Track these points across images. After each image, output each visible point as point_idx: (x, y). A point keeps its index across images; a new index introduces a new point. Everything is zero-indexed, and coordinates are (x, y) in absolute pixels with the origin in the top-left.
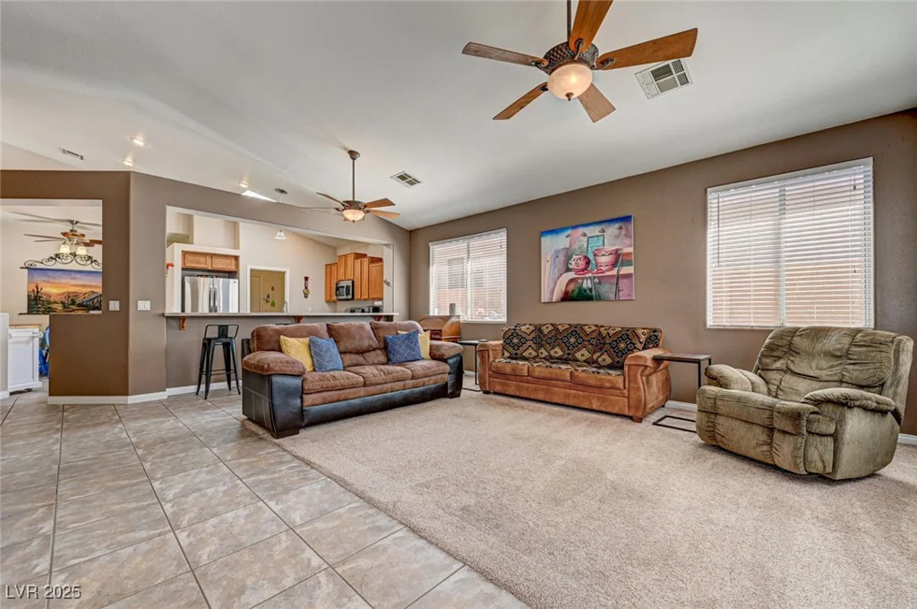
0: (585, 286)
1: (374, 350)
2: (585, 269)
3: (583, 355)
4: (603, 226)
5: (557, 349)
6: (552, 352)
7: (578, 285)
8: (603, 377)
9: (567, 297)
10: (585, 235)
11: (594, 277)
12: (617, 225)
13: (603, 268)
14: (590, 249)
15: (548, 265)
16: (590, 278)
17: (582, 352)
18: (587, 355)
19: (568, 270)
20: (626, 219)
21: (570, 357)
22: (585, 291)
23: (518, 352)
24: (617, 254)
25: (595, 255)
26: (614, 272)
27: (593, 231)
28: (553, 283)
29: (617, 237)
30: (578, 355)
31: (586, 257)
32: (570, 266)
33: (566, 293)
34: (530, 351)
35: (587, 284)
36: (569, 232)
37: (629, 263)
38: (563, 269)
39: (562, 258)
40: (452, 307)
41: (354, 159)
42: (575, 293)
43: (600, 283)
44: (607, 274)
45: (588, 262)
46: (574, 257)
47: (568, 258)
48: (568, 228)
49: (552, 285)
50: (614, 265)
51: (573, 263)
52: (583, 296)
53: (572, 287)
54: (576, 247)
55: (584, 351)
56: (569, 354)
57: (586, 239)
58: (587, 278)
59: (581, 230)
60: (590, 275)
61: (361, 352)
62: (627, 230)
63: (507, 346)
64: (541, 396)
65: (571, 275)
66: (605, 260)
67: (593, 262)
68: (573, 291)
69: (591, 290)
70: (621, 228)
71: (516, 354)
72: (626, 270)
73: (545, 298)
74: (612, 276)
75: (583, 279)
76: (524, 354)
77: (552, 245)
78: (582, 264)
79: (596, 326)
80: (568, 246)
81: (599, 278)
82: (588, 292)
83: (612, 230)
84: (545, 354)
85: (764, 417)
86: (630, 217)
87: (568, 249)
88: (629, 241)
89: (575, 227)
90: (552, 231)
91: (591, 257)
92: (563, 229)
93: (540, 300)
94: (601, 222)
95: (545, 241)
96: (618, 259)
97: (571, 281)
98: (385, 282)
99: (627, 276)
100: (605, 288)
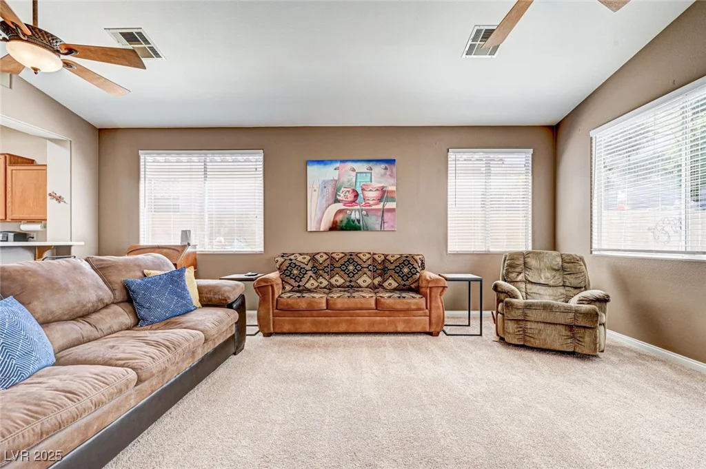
0: (353, 217)
1: (107, 306)
2: (354, 202)
3: (364, 281)
4: (371, 165)
5: (337, 277)
6: (333, 281)
7: (346, 216)
8: (409, 301)
9: (335, 227)
10: (353, 170)
11: (362, 210)
12: (383, 166)
13: (371, 202)
14: (358, 183)
15: (315, 194)
16: (358, 210)
17: (363, 279)
18: (369, 281)
19: (337, 201)
20: (391, 162)
21: (353, 284)
22: (353, 221)
23: (301, 284)
24: (383, 191)
25: (363, 190)
26: (380, 206)
27: (362, 167)
28: (320, 213)
29: (382, 176)
30: (360, 282)
31: (354, 191)
32: (338, 197)
33: (335, 223)
34: (312, 281)
35: (355, 216)
36: (338, 165)
37: (393, 200)
38: (332, 200)
39: (330, 189)
40: (186, 234)
42: (344, 224)
43: (367, 215)
44: (374, 207)
45: (357, 196)
46: (343, 189)
47: (337, 190)
48: (336, 161)
49: (319, 215)
50: (380, 200)
51: (342, 195)
52: (351, 226)
53: (340, 217)
54: (344, 179)
55: (365, 277)
56: (351, 281)
57: (354, 174)
58: (355, 210)
59: (350, 165)
60: (358, 207)
61: (82, 315)
62: (392, 171)
63: (287, 279)
64: (343, 328)
65: (340, 206)
66: (372, 195)
67: (361, 195)
68: (342, 221)
69: (359, 221)
70: (386, 169)
71: (299, 286)
72: (390, 205)
73: (312, 226)
74: (378, 210)
75: (351, 210)
76: (306, 286)
77: (318, 175)
78: (350, 197)
79: (369, 253)
80: (336, 178)
81: (366, 210)
82: (356, 222)
83: (378, 169)
84: (325, 283)
85: (568, 319)
86: (394, 160)
87: (336, 181)
88: (392, 181)
89: (343, 161)
90: (319, 162)
91: (359, 191)
92: (332, 161)
93: (306, 229)
94: (368, 161)
95: (312, 170)
96: (384, 195)
97: (340, 211)
98: (53, 196)
99: (391, 210)
100: (371, 220)
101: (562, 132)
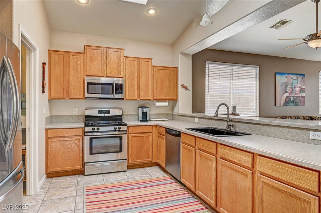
2: (292, 92)
4: (298, 76)
9: (286, 103)
10: (292, 78)
11: (295, 96)
13: (297, 93)
14: (293, 84)
15: (279, 88)
19: (286, 92)
20: (304, 75)
24: (301, 88)
25: (295, 87)
27: (294, 77)
28: (281, 97)
29: (301, 81)
31: (292, 87)
35: (292, 99)
36: (287, 75)
37: (304, 92)
39: (284, 86)
43: (296, 99)
44: (298, 95)
45: (293, 90)
46: (289, 87)
47: (286, 87)
50: (300, 92)
51: (288, 89)
53: (288, 100)
54: (289, 82)
57: (292, 80)
59: (291, 76)
60: (293, 95)
62: (304, 80)
65: (287, 95)
66: (297, 89)
69: (293, 101)
70: (302, 78)
72: (303, 94)
73: (278, 104)
74: (299, 96)
75: (291, 96)
77: (281, 79)
78: (291, 90)
81: (296, 97)
83: (300, 78)
86: (305, 75)
87: (286, 83)
88: (304, 84)
89: (289, 74)
90: (280, 73)
91: (294, 88)
92: (285, 73)
93: (275, 105)
94: (297, 74)
95: (278, 77)
97: (287, 97)
98: (183, 86)
99: (304, 97)
100: (297, 101)
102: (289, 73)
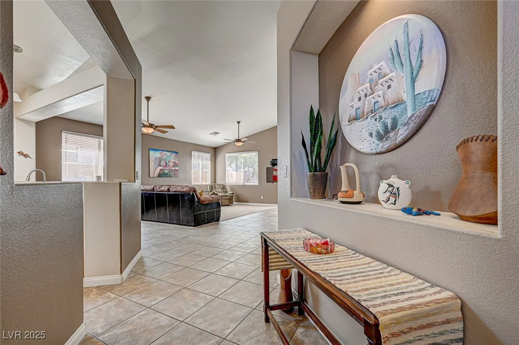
4: (171, 153)
9: (160, 175)
10: (166, 154)
15: (152, 163)
19: (160, 166)
20: (177, 153)
24: (175, 163)
26: (174, 168)
27: (168, 154)
28: (155, 170)
33: (159, 174)
35: (166, 172)
36: (160, 152)
37: (178, 166)
39: (158, 161)
41: (148, 101)
45: (167, 164)
48: (160, 150)
50: (174, 166)
53: (161, 172)
54: (163, 158)
57: (166, 156)
59: (165, 152)
62: (177, 156)
65: (161, 168)
66: (171, 164)
72: (177, 168)
77: (154, 155)
83: (174, 155)
85: (229, 198)
87: (160, 158)
88: (177, 160)
89: (163, 151)
90: (154, 150)
92: (159, 150)
93: (149, 176)
94: (170, 152)
95: (151, 153)
96: (175, 165)
97: (161, 170)
98: (20, 153)
99: (177, 170)
100: (171, 173)
101: (218, 150)
102: (163, 149)
